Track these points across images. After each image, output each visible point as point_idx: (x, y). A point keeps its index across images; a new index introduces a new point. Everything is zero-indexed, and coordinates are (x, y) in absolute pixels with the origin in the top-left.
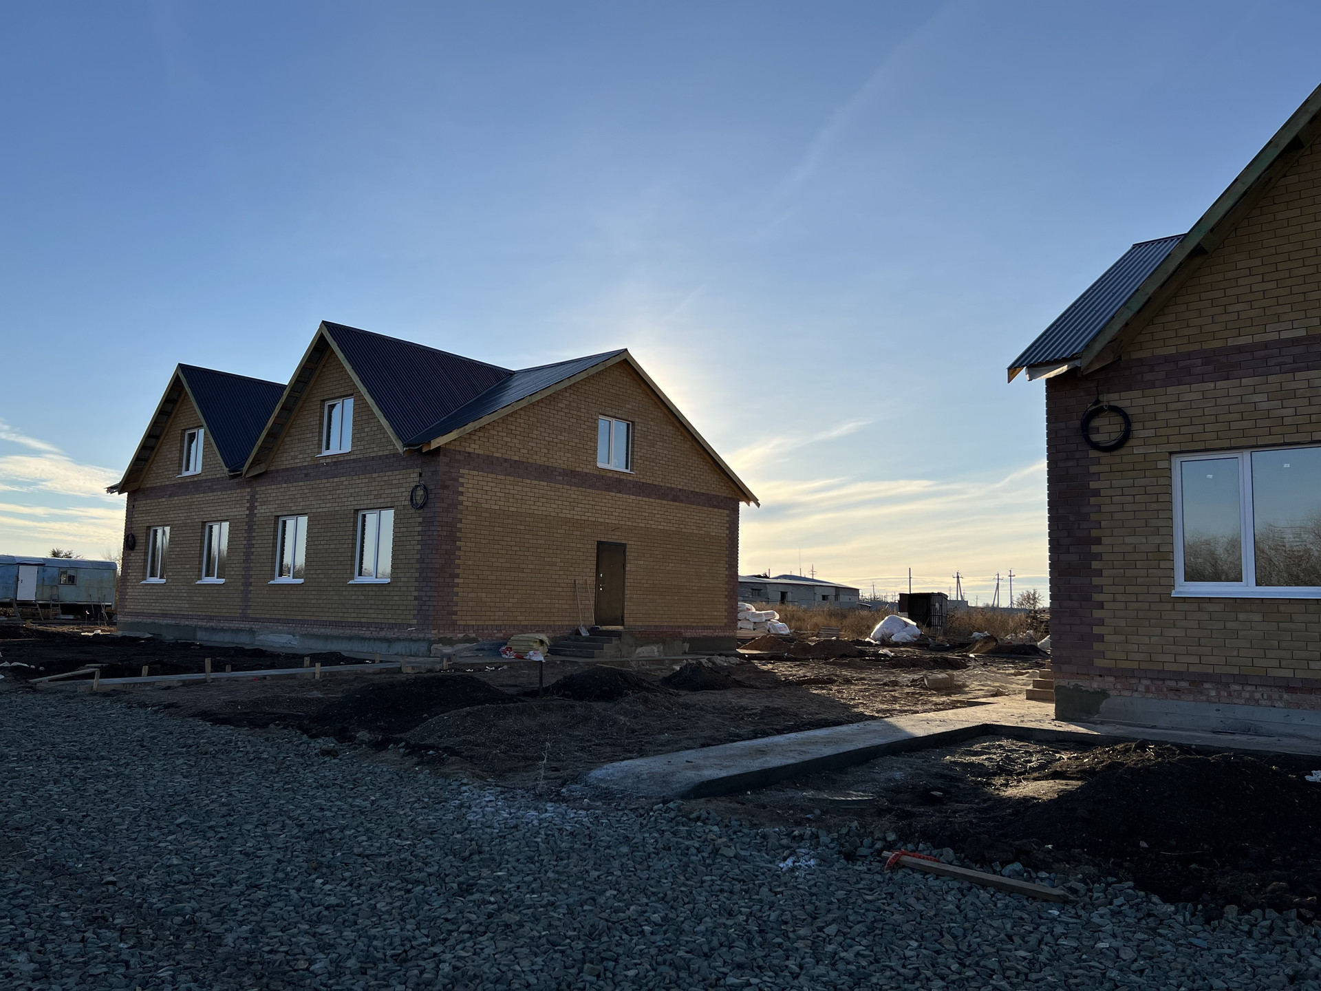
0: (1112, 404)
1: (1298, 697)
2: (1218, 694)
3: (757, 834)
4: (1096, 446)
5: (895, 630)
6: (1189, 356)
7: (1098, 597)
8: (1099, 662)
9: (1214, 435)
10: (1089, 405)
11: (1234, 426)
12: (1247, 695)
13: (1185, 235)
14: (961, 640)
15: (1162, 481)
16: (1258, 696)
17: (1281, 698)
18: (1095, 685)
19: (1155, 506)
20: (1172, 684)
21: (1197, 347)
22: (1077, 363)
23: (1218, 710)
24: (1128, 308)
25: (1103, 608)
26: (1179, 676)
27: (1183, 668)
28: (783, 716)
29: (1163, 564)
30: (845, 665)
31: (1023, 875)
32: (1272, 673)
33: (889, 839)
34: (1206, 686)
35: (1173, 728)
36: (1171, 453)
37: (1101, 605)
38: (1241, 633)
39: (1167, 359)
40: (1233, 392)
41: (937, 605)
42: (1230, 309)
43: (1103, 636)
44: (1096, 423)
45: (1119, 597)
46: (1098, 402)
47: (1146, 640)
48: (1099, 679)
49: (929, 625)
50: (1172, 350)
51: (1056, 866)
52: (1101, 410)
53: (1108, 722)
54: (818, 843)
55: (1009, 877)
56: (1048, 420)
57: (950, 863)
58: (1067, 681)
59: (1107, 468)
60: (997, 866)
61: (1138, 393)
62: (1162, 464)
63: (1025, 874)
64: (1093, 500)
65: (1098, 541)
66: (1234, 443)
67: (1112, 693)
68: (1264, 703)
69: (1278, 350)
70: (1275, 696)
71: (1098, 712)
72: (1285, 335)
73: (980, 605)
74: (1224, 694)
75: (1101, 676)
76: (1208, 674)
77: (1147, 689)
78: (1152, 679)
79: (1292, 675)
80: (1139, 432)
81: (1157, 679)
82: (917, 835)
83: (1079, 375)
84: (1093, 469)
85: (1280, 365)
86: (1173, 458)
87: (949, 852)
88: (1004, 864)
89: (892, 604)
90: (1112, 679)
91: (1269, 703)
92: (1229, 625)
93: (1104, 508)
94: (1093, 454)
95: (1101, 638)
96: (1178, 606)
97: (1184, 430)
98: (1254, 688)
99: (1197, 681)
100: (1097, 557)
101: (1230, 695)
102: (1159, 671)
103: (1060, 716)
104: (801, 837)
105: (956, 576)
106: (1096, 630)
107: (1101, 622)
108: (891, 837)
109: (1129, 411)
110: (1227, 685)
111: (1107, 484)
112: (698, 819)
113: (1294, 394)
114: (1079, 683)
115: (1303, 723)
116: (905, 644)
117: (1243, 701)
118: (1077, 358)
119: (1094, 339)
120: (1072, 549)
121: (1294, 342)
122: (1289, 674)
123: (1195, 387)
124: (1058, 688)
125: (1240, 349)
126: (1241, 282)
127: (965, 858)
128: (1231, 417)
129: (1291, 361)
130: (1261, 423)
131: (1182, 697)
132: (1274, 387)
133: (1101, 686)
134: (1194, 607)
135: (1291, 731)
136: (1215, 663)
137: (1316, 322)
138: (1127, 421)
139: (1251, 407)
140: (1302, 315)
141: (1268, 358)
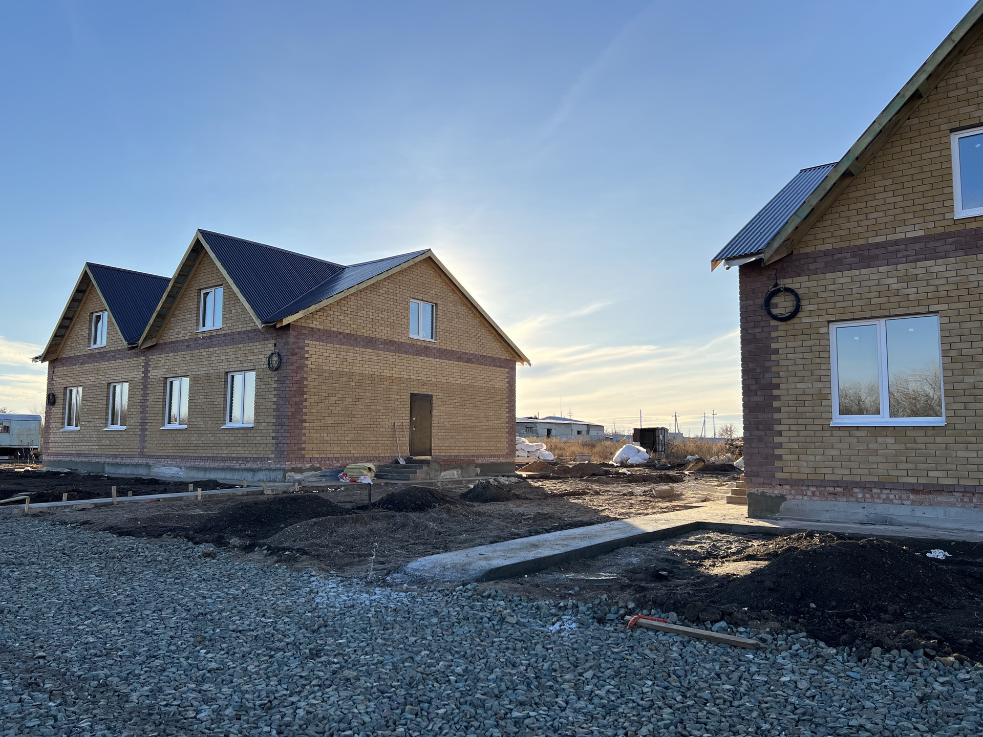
0: (787, 286)
1: (921, 497)
2: (864, 497)
3: (533, 606)
4: (775, 317)
5: (631, 455)
6: (841, 250)
7: (777, 428)
8: (779, 475)
9: (859, 308)
10: (770, 287)
11: (874, 301)
12: (884, 496)
13: (838, 163)
14: (679, 461)
15: (823, 342)
16: (892, 497)
17: (908, 497)
18: (777, 491)
19: (818, 361)
20: (831, 489)
21: (846, 244)
22: (762, 256)
23: (864, 508)
24: (797, 216)
25: (781, 436)
26: (836, 484)
27: (838, 478)
28: (550, 519)
29: (824, 403)
30: (595, 481)
31: (727, 630)
32: (901, 480)
33: (629, 607)
34: (856, 490)
35: (832, 522)
36: (829, 322)
37: (780, 433)
38: (880, 452)
39: (826, 253)
40: (873, 277)
41: (661, 437)
42: (870, 216)
43: (782, 456)
44: (775, 300)
45: (793, 428)
46: (776, 285)
47: (812, 458)
48: (779, 487)
49: (655, 451)
50: (829, 247)
51: (750, 623)
52: (779, 291)
53: (786, 518)
54: (578, 611)
55: (717, 632)
56: (741, 299)
57: (675, 624)
58: (756, 489)
59: (783, 333)
60: (708, 624)
61: (805, 278)
62: (823, 330)
63: (729, 630)
64: (774, 357)
65: (777, 387)
66: (874, 314)
67: (788, 497)
68: (896, 501)
69: (904, 246)
70: (904, 496)
71: (778, 511)
72: (909, 235)
73: (692, 436)
74: (868, 496)
75: (780, 485)
76: (856, 482)
77: (813, 493)
78: (817, 487)
79: (916, 481)
80: (807, 307)
81: (821, 486)
82: (650, 603)
83: (763, 265)
84: (774, 334)
85: (906, 257)
86: (831, 325)
87: (673, 615)
88: (713, 622)
89: (628, 436)
90: (788, 487)
91: (900, 502)
92: (871, 446)
93: (781, 363)
94: (774, 323)
95: (780, 457)
96: (835, 433)
97: (838, 305)
98: (889, 491)
99: (847, 488)
100: (778, 398)
101: (872, 497)
102: (822, 480)
103: (751, 515)
104: (566, 607)
105: (674, 415)
106: (777, 452)
107: (780, 446)
108: (631, 605)
109: (799, 292)
110: (870, 489)
111: (783, 345)
112: (489, 596)
113: (916, 278)
114: (765, 491)
115: (924, 515)
116: (638, 466)
117: (881, 501)
118: (761, 253)
119: (773, 239)
120: (759, 393)
121: (916, 240)
122: (914, 480)
123: (846, 273)
124: (750, 495)
125: (878, 246)
126: (878, 196)
127: (685, 619)
128: (872, 295)
129: (914, 254)
130: (892, 299)
131: (838, 499)
132: (902, 273)
133: (781, 492)
134: (847, 433)
135: (916, 522)
136: (861, 473)
137: (931, 225)
138: (798, 298)
139: (886, 288)
140: (921, 220)
141: (896, 252)
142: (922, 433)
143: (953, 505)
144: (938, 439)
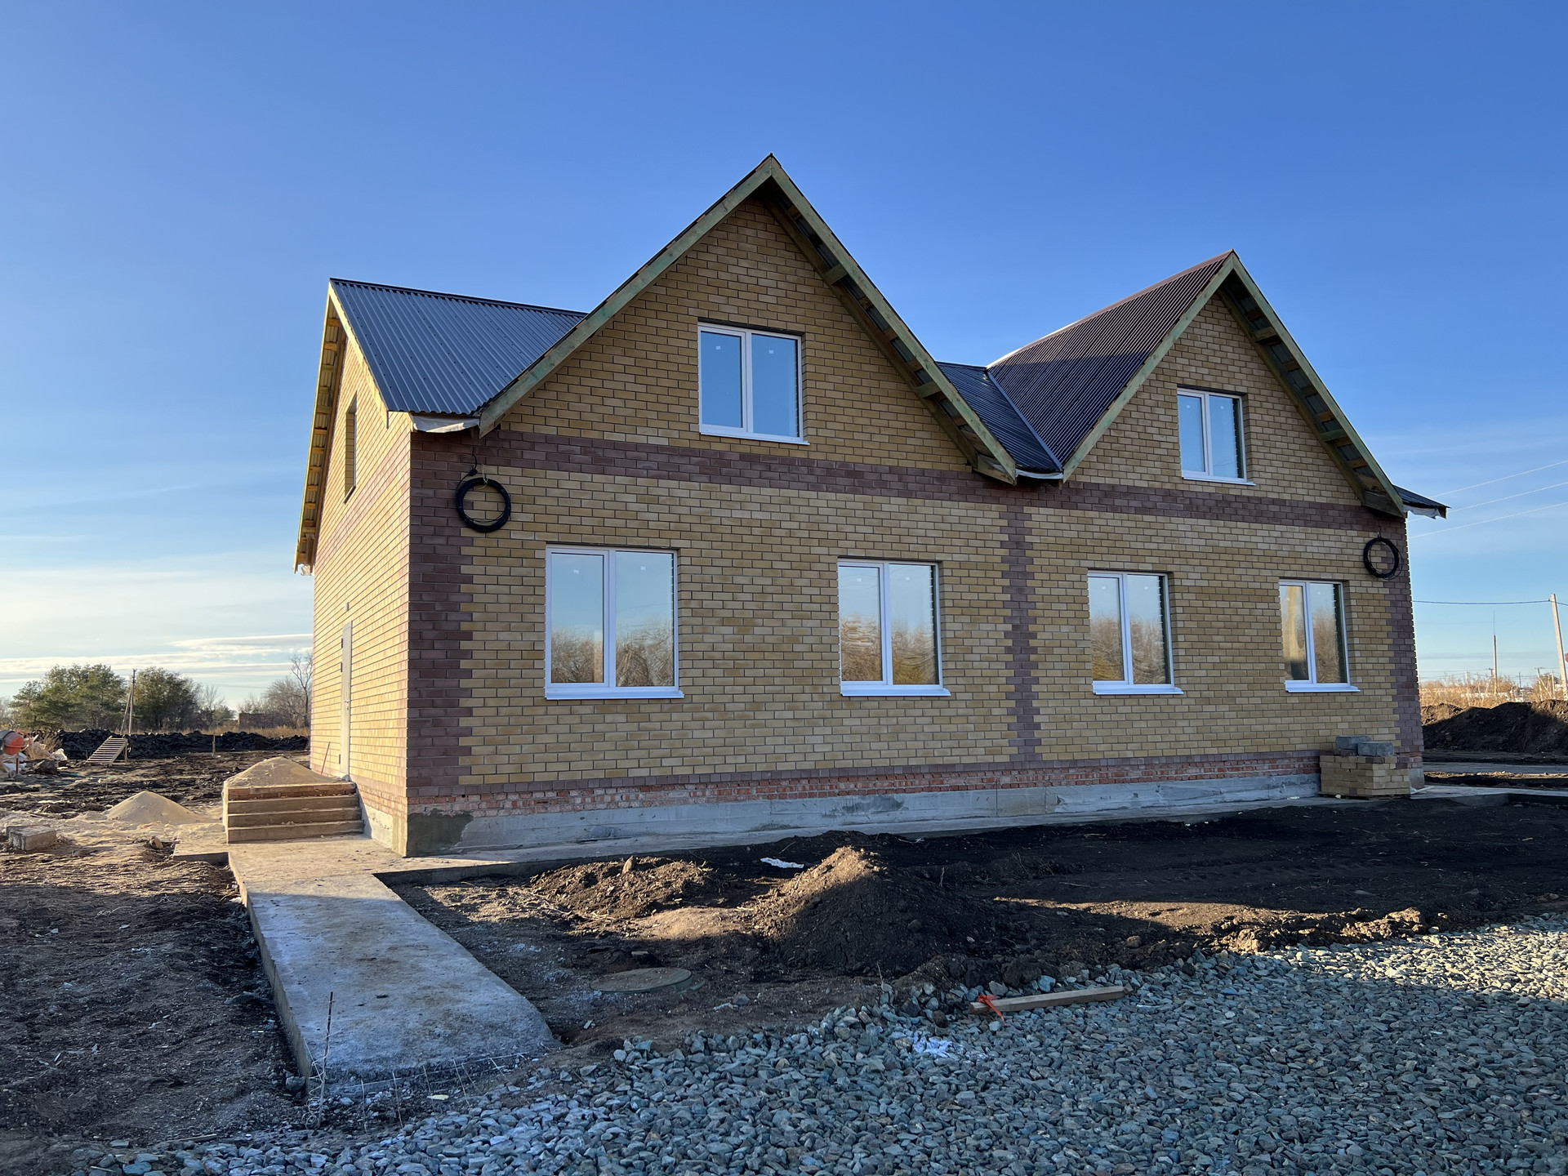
0: (488, 477)
1: (652, 794)
2: (583, 802)
4: (470, 524)
6: (569, 440)
7: (465, 703)
8: (465, 780)
9: (588, 530)
10: (463, 475)
11: (608, 522)
12: (608, 799)
13: (591, 314)
15: (536, 572)
16: (618, 798)
17: (637, 797)
18: (458, 807)
19: (529, 599)
20: (539, 795)
21: (576, 433)
22: (476, 422)
23: (582, 818)
25: (471, 716)
26: (549, 786)
27: (552, 777)
29: (535, 664)
32: (633, 773)
34: (573, 793)
35: (539, 845)
36: (548, 543)
37: (469, 712)
38: (607, 735)
39: (547, 439)
40: (608, 488)
42: (608, 402)
43: (470, 748)
44: (470, 496)
45: (490, 702)
46: (474, 472)
47: (517, 749)
48: (462, 799)
50: (552, 431)
52: (480, 482)
53: (471, 850)
58: (424, 806)
59: (481, 551)
61: (517, 471)
62: (538, 554)
64: (464, 588)
65: (468, 636)
66: (608, 540)
67: (475, 814)
68: (622, 804)
69: (645, 454)
71: (459, 839)
72: (652, 441)
74: (588, 800)
75: (463, 796)
76: (575, 781)
77: (514, 803)
78: (520, 793)
79: (648, 774)
80: (517, 515)
81: (524, 793)
84: (465, 551)
85: (647, 469)
86: (549, 548)
90: (476, 798)
91: (626, 804)
92: (598, 727)
93: (476, 598)
94: (466, 532)
95: (467, 751)
96: (552, 710)
97: (563, 520)
98: (615, 791)
99: (562, 790)
100: (468, 654)
101: (593, 801)
102: (529, 783)
103: (413, 852)
106: (464, 742)
107: (469, 732)
109: (509, 490)
110: (592, 790)
111: (478, 570)
113: (657, 500)
114: (439, 808)
115: (655, 819)
117: (604, 806)
118: (473, 418)
119: (494, 400)
120: (437, 645)
121: (659, 449)
122: (644, 773)
123: (575, 476)
124: (413, 817)
125: (615, 445)
126: (617, 377)
128: (606, 513)
129: (656, 467)
130: (631, 524)
131: (549, 809)
132: (642, 490)
133: (464, 808)
134: (566, 710)
135: (644, 830)
136: (583, 769)
137: (675, 434)
138: (506, 499)
139: (622, 506)
140: (664, 424)
141: (637, 460)
142: (657, 708)
143: (685, 802)
144: (675, 716)
